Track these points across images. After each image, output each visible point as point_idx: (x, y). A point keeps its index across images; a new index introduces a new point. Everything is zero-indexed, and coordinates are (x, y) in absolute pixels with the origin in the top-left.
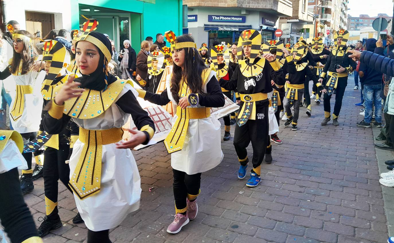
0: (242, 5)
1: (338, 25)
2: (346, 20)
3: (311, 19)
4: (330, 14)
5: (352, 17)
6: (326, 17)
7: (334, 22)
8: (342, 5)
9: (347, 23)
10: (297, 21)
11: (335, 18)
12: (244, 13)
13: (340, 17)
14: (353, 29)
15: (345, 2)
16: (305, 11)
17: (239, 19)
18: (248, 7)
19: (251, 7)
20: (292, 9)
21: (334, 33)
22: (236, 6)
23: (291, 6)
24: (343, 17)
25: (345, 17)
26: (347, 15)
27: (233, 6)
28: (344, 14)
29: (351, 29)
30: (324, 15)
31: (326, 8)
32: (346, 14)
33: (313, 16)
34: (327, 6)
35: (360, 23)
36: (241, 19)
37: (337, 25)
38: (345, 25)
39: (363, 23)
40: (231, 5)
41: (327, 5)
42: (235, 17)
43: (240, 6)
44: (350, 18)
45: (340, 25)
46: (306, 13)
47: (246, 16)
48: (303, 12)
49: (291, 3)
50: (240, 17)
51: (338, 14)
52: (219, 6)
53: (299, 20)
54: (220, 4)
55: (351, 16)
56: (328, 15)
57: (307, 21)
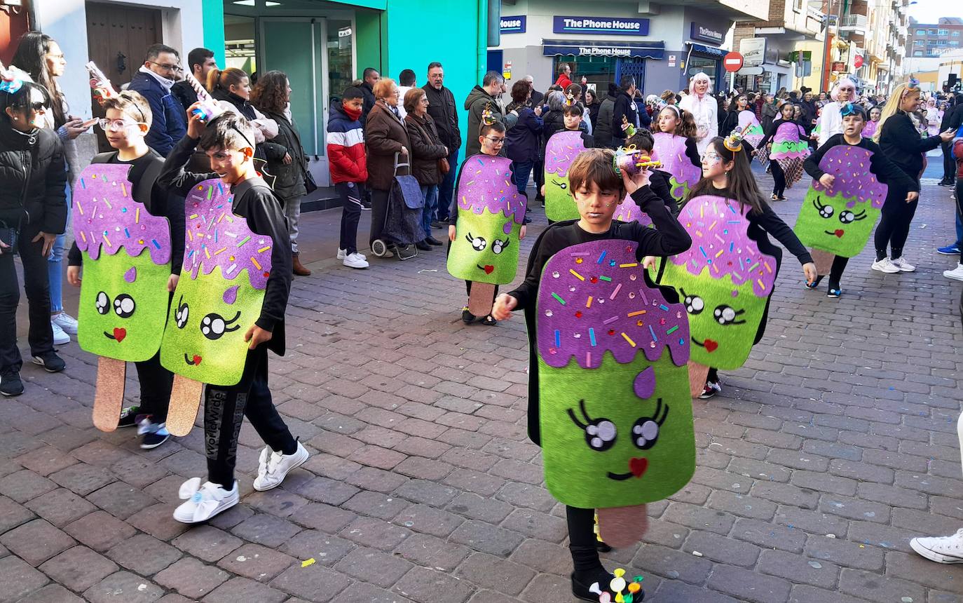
1: (883, 42)
2: (904, 31)
3: (814, 27)
4: (865, 14)
5: (919, 23)
6: (854, 23)
7: (875, 37)
9: (906, 39)
10: (782, 31)
11: (877, 26)
12: (644, 10)
13: (888, 23)
14: (920, 54)
16: (800, 7)
17: (632, 25)
21: (873, 63)
24: (898, 24)
25: (902, 24)
26: (907, 18)
28: (901, 16)
29: (916, 54)
30: (849, 17)
32: (904, 15)
33: (820, 19)
35: (940, 38)
36: (637, 26)
37: (881, 43)
38: (901, 42)
39: (946, 38)
42: (621, 20)
44: (914, 27)
45: (888, 45)
46: (804, 12)
47: (651, 18)
48: (796, 9)
50: (634, 21)
51: (883, 15)
53: (786, 29)
55: (916, 22)
56: (859, 17)
57: (806, 33)
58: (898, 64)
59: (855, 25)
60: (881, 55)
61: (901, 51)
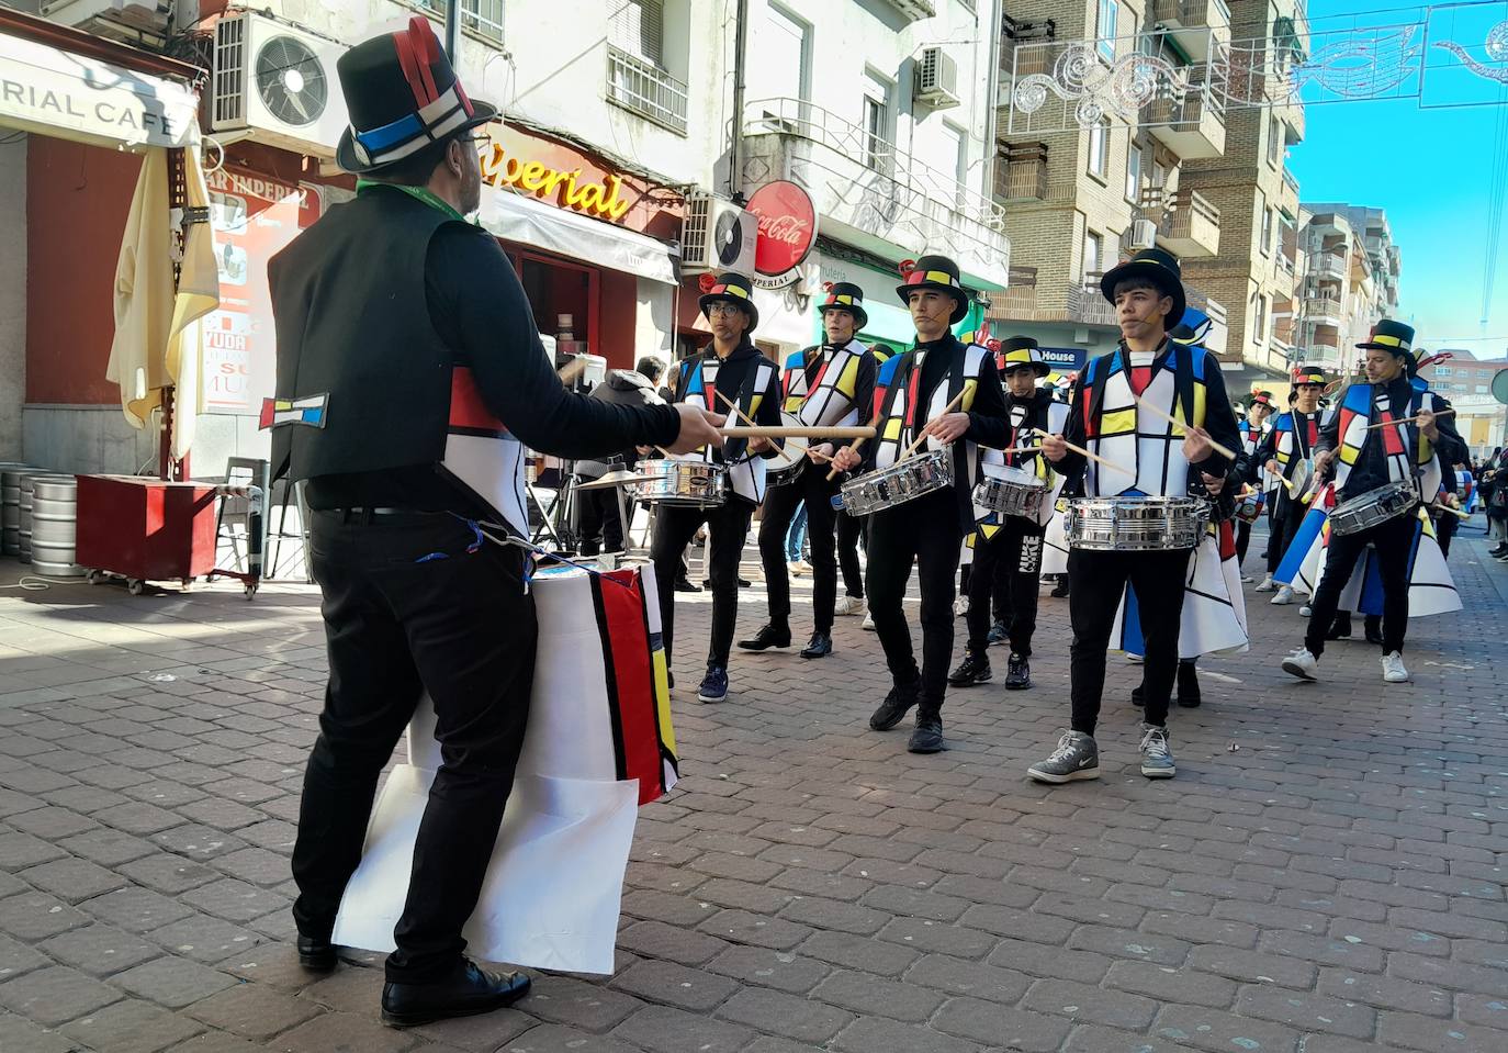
0: (1080, 315)
3: (1279, 363)
4: (1334, 344)
6: (1318, 357)
8: (1375, 313)
10: (1239, 367)
12: (1082, 338)
15: (1386, 303)
16: (1261, 338)
17: (1065, 357)
18: (1099, 322)
19: (1109, 323)
20: (1226, 329)
22: (1066, 318)
23: (1224, 320)
27: (1054, 317)
30: (1311, 348)
31: (1320, 323)
33: (1284, 353)
34: (1323, 318)
35: (1440, 379)
36: (1071, 357)
39: (1449, 379)
40: (1048, 314)
41: (1325, 314)
42: (1052, 350)
43: (1074, 318)
46: (1266, 343)
47: (1088, 349)
48: (1258, 341)
49: (1224, 311)
50: (1068, 352)
52: (1012, 317)
53: (1245, 364)
54: (1013, 310)
56: (1327, 348)
57: (1269, 370)
59: (1321, 360)
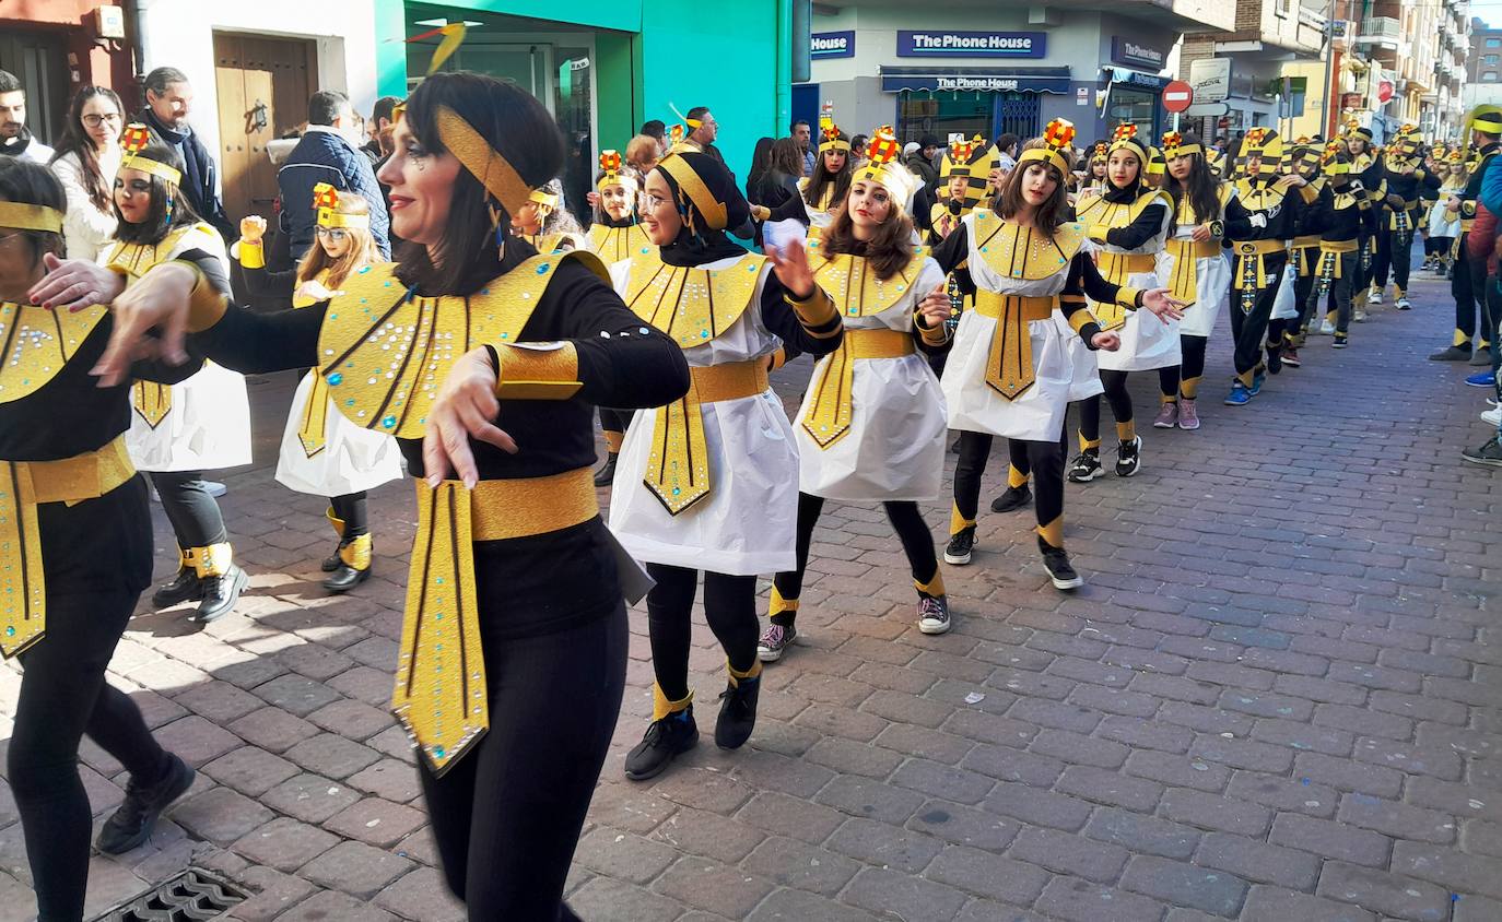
1: (1428, 60)
2: (1463, 42)
3: (1311, 40)
4: (1395, 16)
5: (1491, 27)
6: (1379, 31)
7: (1414, 52)
9: (1467, 54)
10: (1257, 46)
11: (1418, 33)
12: (1038, 19)
13: (1436, 31)
14: (1492, 77)
16: (1286, 9)
17: (1019, 43)
21: (1413, 93)
24: (1452, 29)
25: (1460, 31)
26: (1468, 20)
28: (1457, 18)
29: (1485, 77)
30: (1371, 21)
32: (1463, 17)
33: (1320, 27)
36: (1027, 43)
37: (1425, 62)
38: (1459, 59)
42: (1002, 35)
44: (1480, 33)
45: (1436, 64)
46: (1292, 16)
47: (1047, 31)
48: (1280, 13)
50: (1023, 36)
51: (1428, 17)
53: (1262, 43)
55: (1487, 25)
56: (1387, 20)
57: (1297, 50)
58: (1455, 94)
59: (1381, 34)
60: (1426, 81)
61: (1460, 74)
